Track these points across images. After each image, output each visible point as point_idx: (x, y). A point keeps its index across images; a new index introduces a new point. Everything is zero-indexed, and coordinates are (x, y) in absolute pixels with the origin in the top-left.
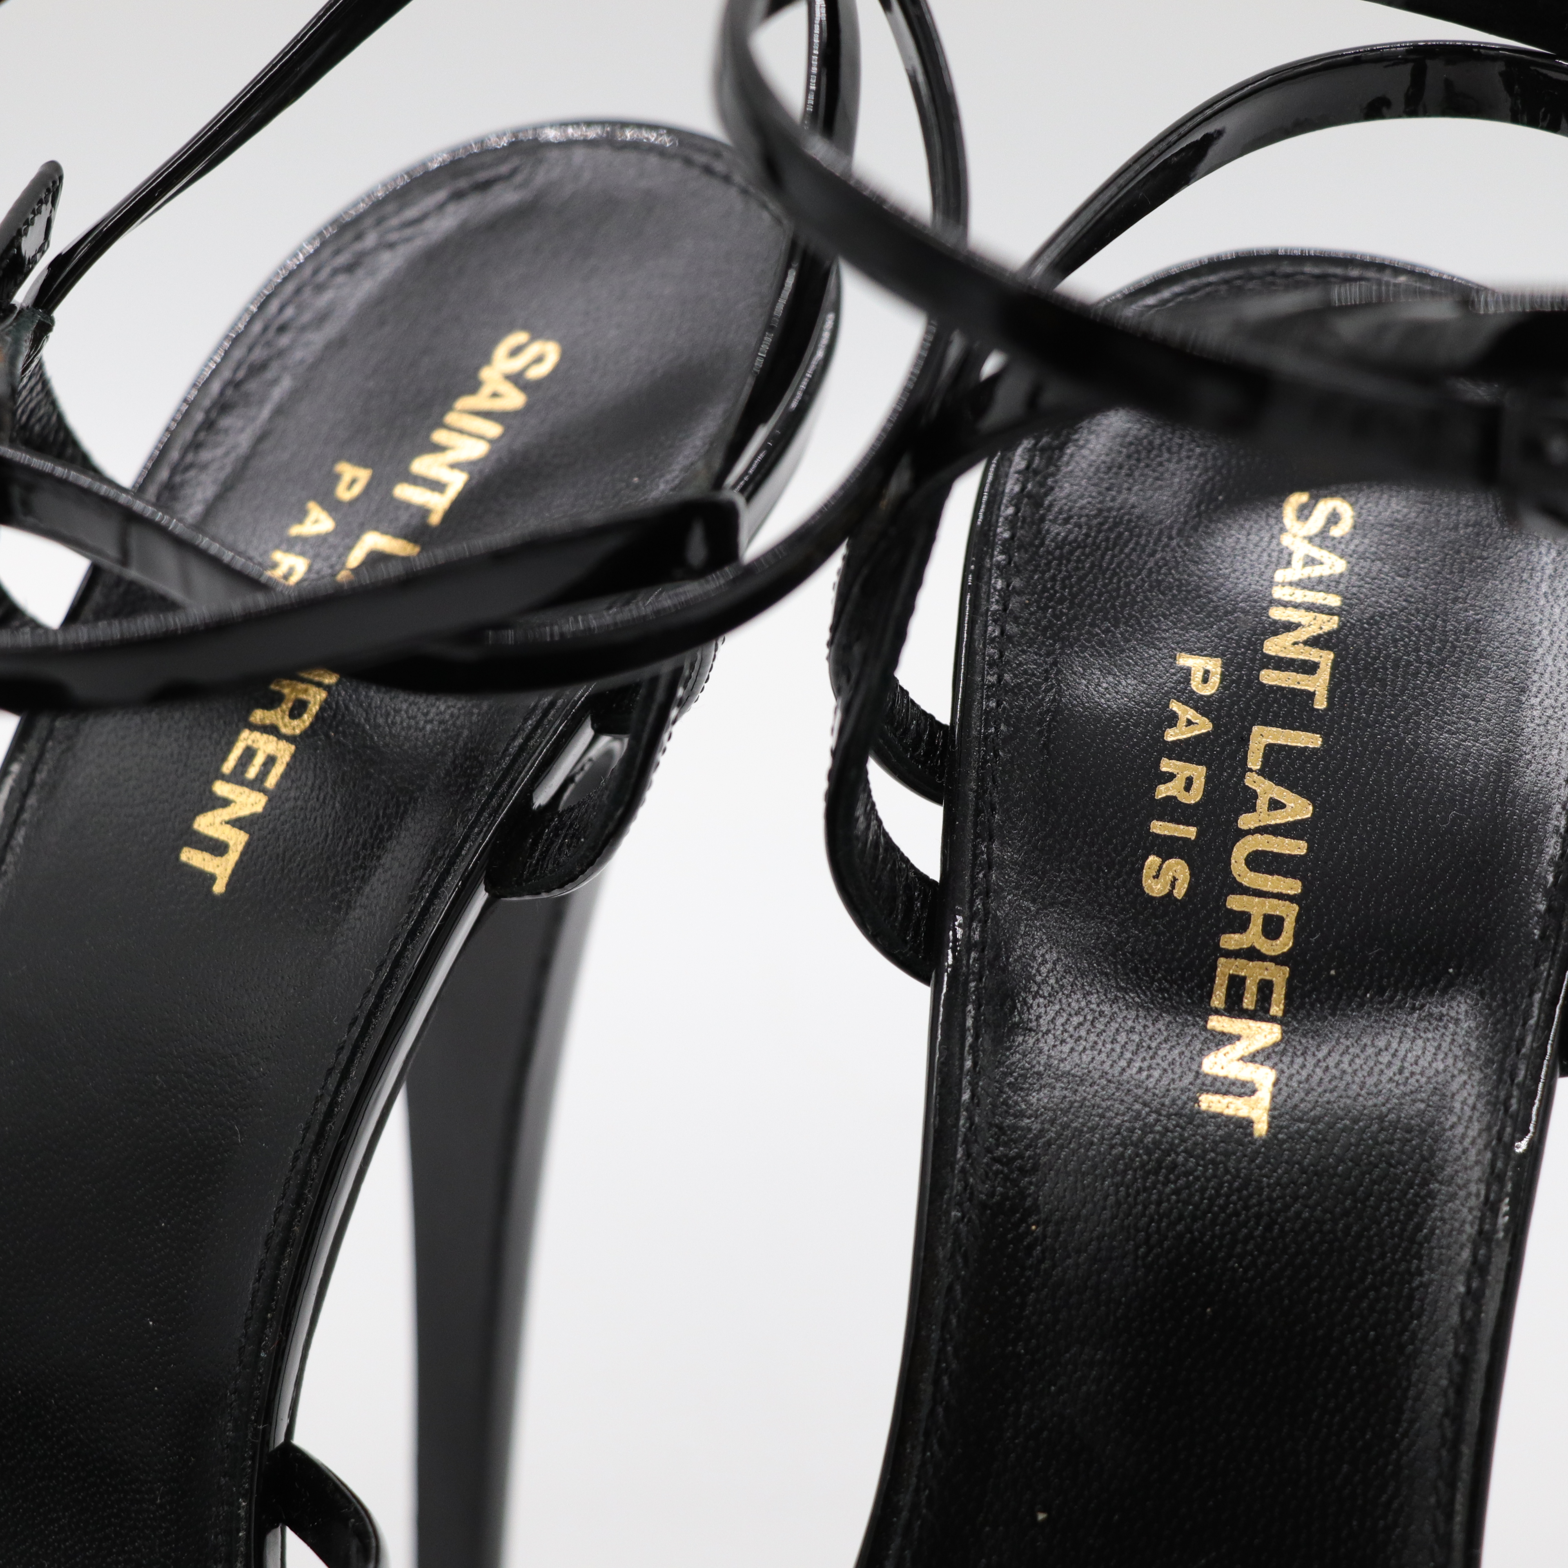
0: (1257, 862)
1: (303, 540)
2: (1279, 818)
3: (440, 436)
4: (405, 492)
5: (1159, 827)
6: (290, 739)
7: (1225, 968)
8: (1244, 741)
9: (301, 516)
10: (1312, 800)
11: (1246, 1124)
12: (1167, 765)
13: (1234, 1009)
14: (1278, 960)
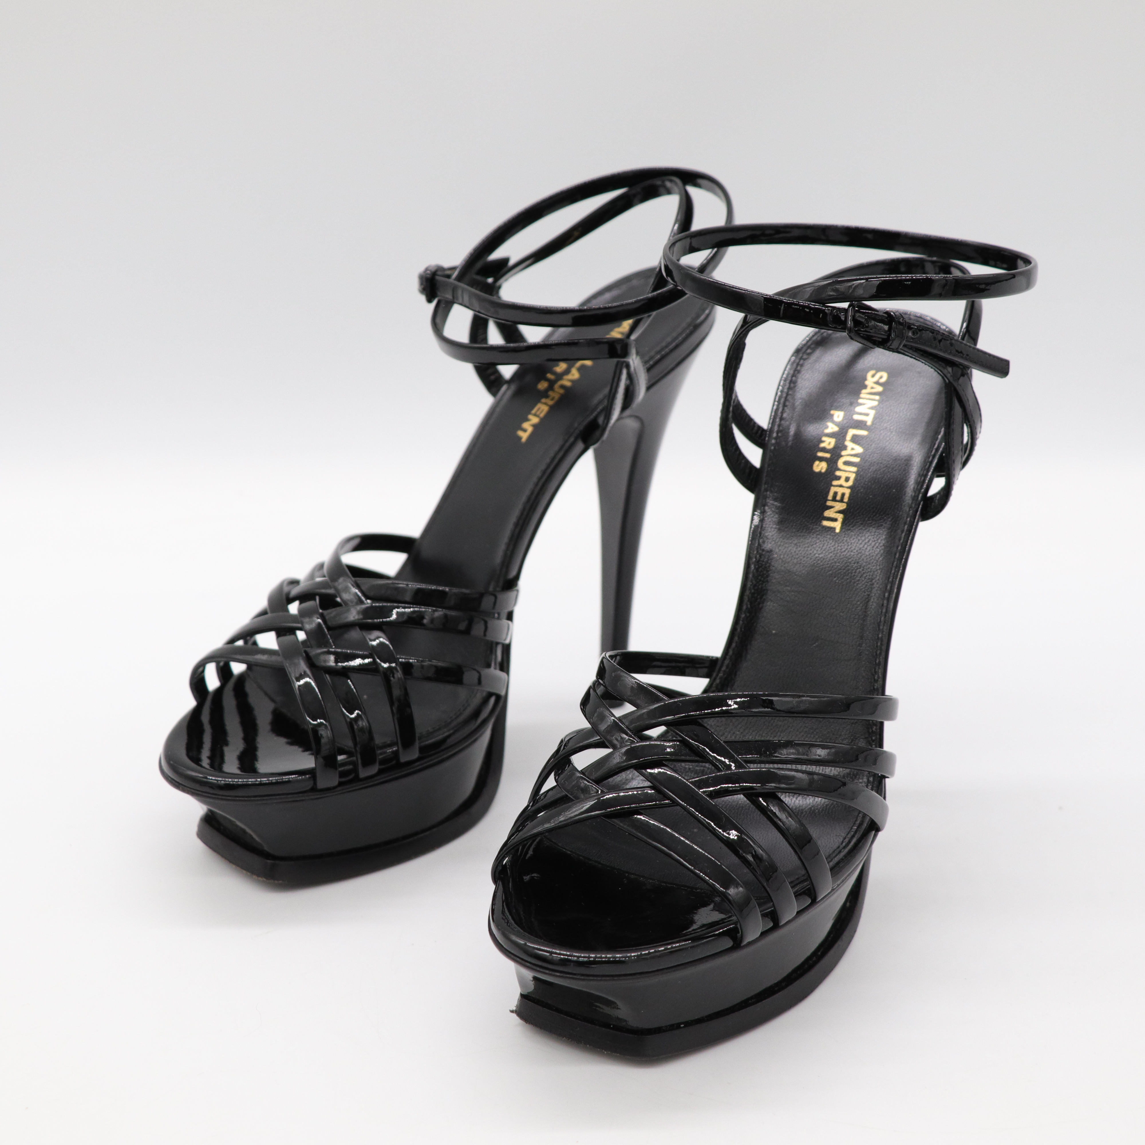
0: (846, 463)
2: (853, 452)
5: (820, 454)
7: (833, 490)
8: (846, 433)
10: (863, 448)
11: (834, 529)
12: (824, 439)
13: (834, 499)
14: (848, 488)
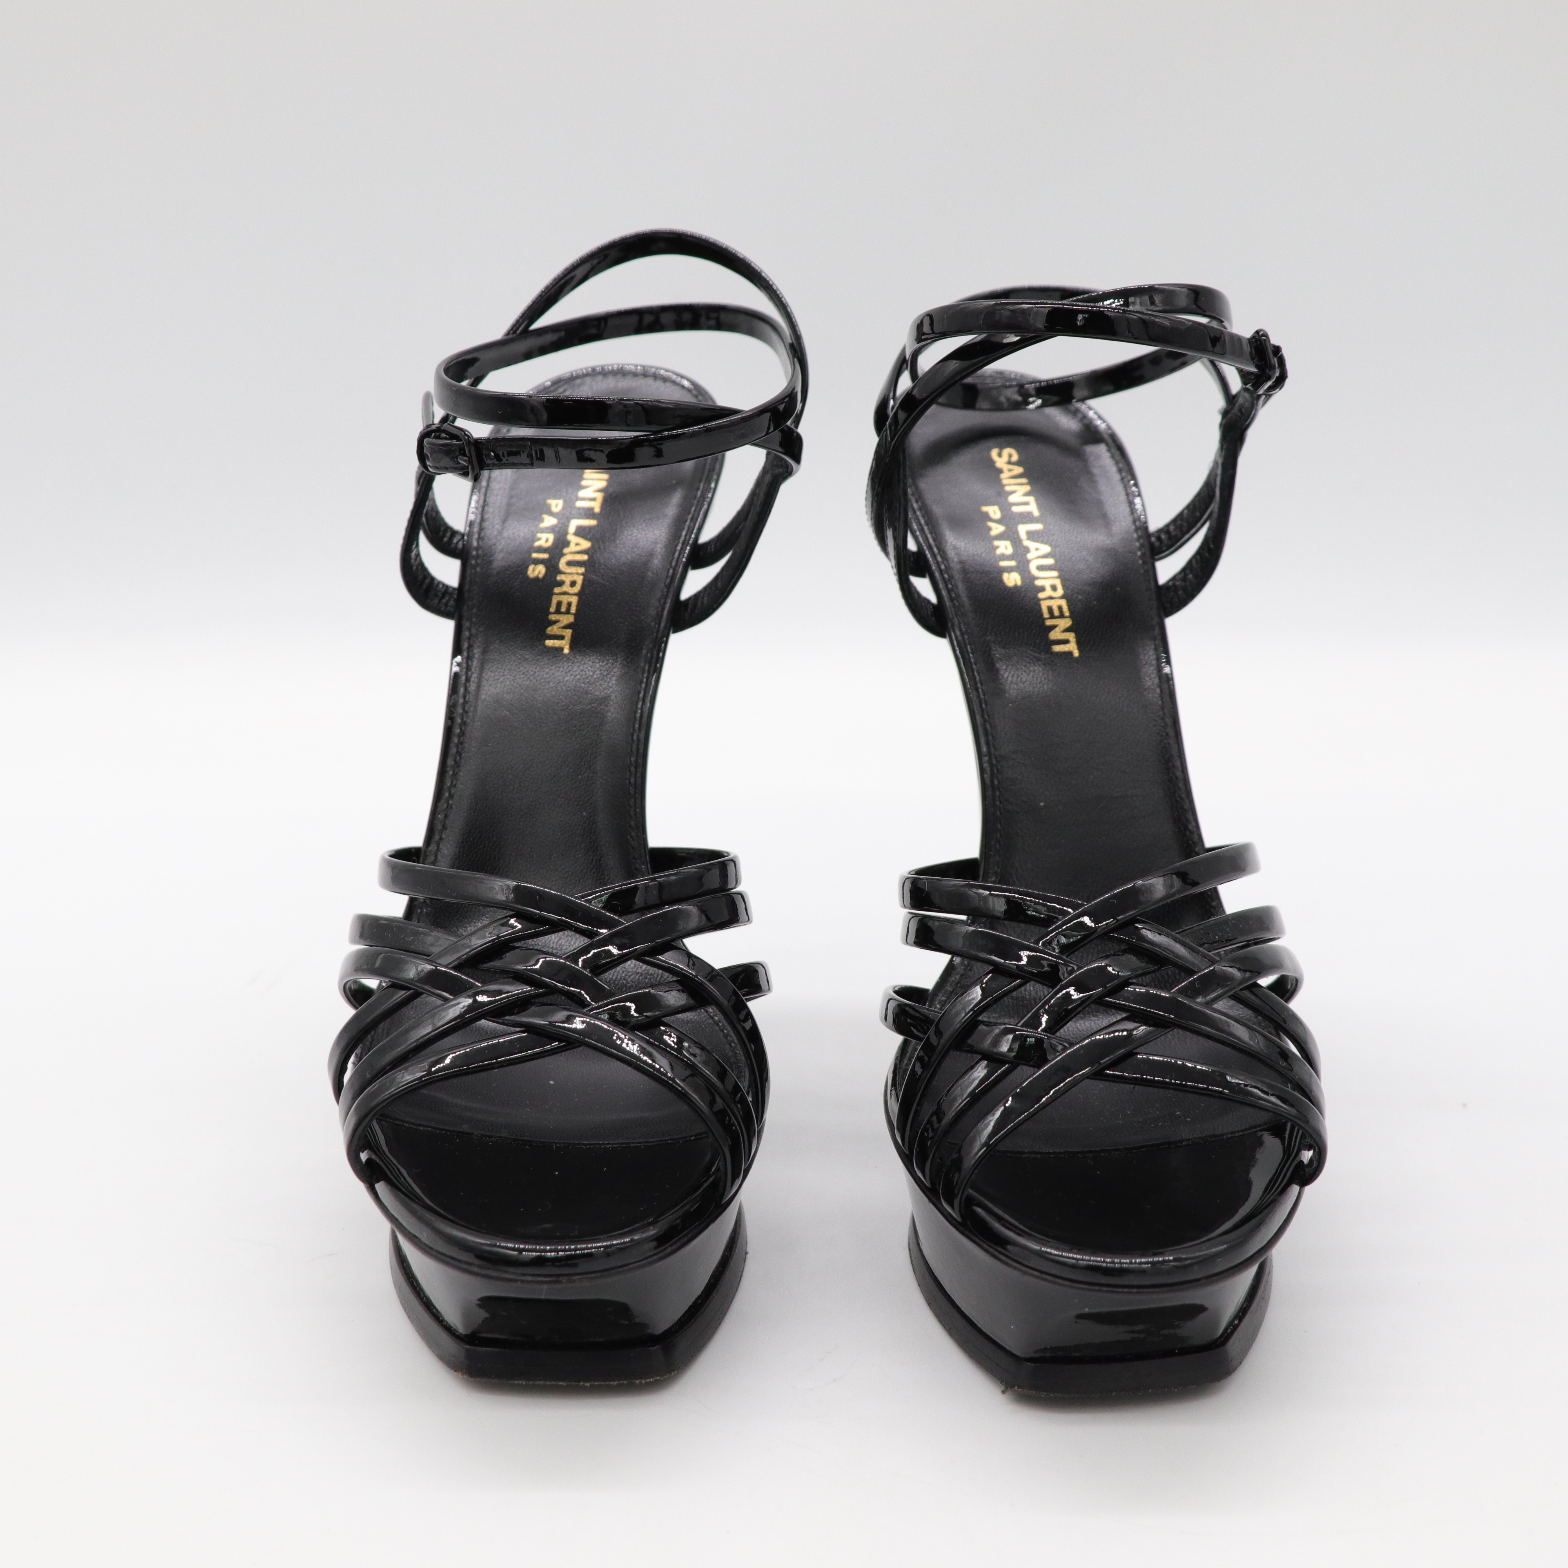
1: (547, 528)
3: (584, 483)
4: (579, 504)
6: (575, 594)
9: (542, 520)
